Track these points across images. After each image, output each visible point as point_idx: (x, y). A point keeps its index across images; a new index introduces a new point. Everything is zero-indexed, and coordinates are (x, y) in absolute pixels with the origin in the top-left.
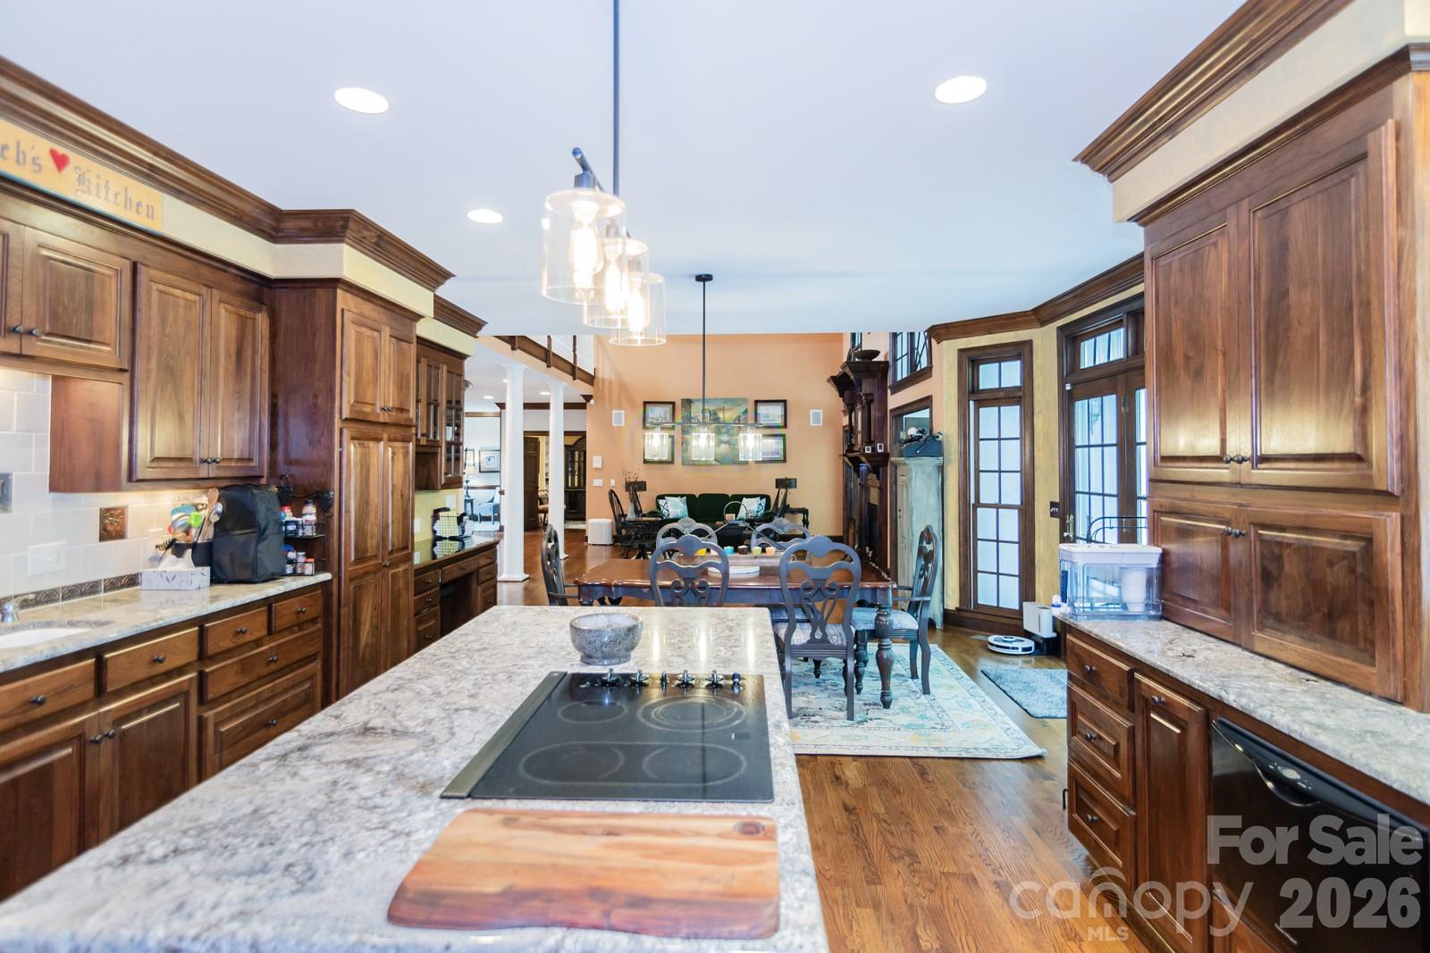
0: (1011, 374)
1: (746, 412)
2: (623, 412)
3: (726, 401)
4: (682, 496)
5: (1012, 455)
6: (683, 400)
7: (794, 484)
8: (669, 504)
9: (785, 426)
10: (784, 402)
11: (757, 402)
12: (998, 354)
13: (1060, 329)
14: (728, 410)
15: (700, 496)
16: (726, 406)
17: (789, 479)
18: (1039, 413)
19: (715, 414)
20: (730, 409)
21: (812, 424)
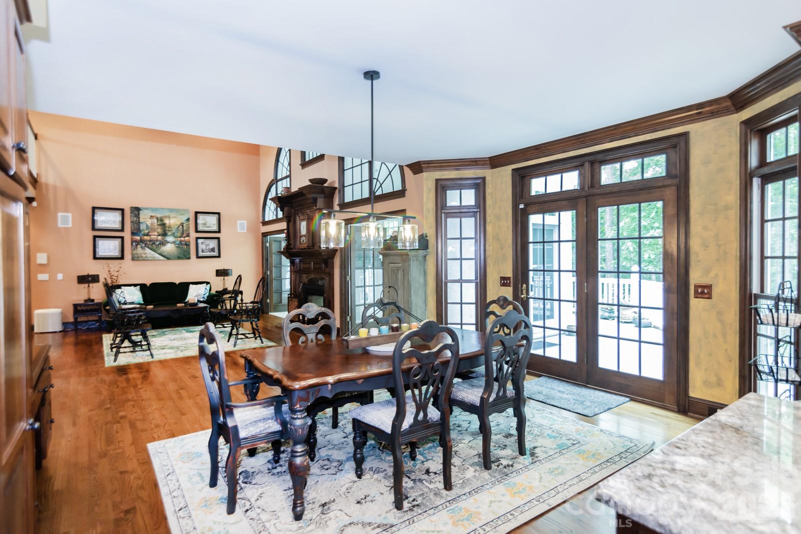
0: (469, 197)
1: (188, 220)
2: (70, 215)
3: (171, 210)
4: (135, 285)
5: (470, 249)
6: (132, 207)
7: (230, 272)
8: (125, 293)
9: (219, 232)
10: (219, 214)
11: (197, 213)
12: (459, 184)
13: (514, 170)
14: (172, 217)
15: (151, 285)
16: (171, 215)
17: (227, 270)
18: (490, 222)
19: (162, 220)
20: (175, 217)
21: (239, 231)
